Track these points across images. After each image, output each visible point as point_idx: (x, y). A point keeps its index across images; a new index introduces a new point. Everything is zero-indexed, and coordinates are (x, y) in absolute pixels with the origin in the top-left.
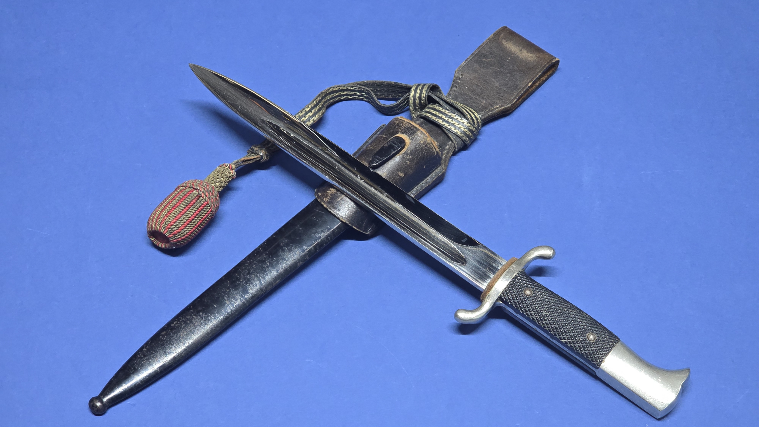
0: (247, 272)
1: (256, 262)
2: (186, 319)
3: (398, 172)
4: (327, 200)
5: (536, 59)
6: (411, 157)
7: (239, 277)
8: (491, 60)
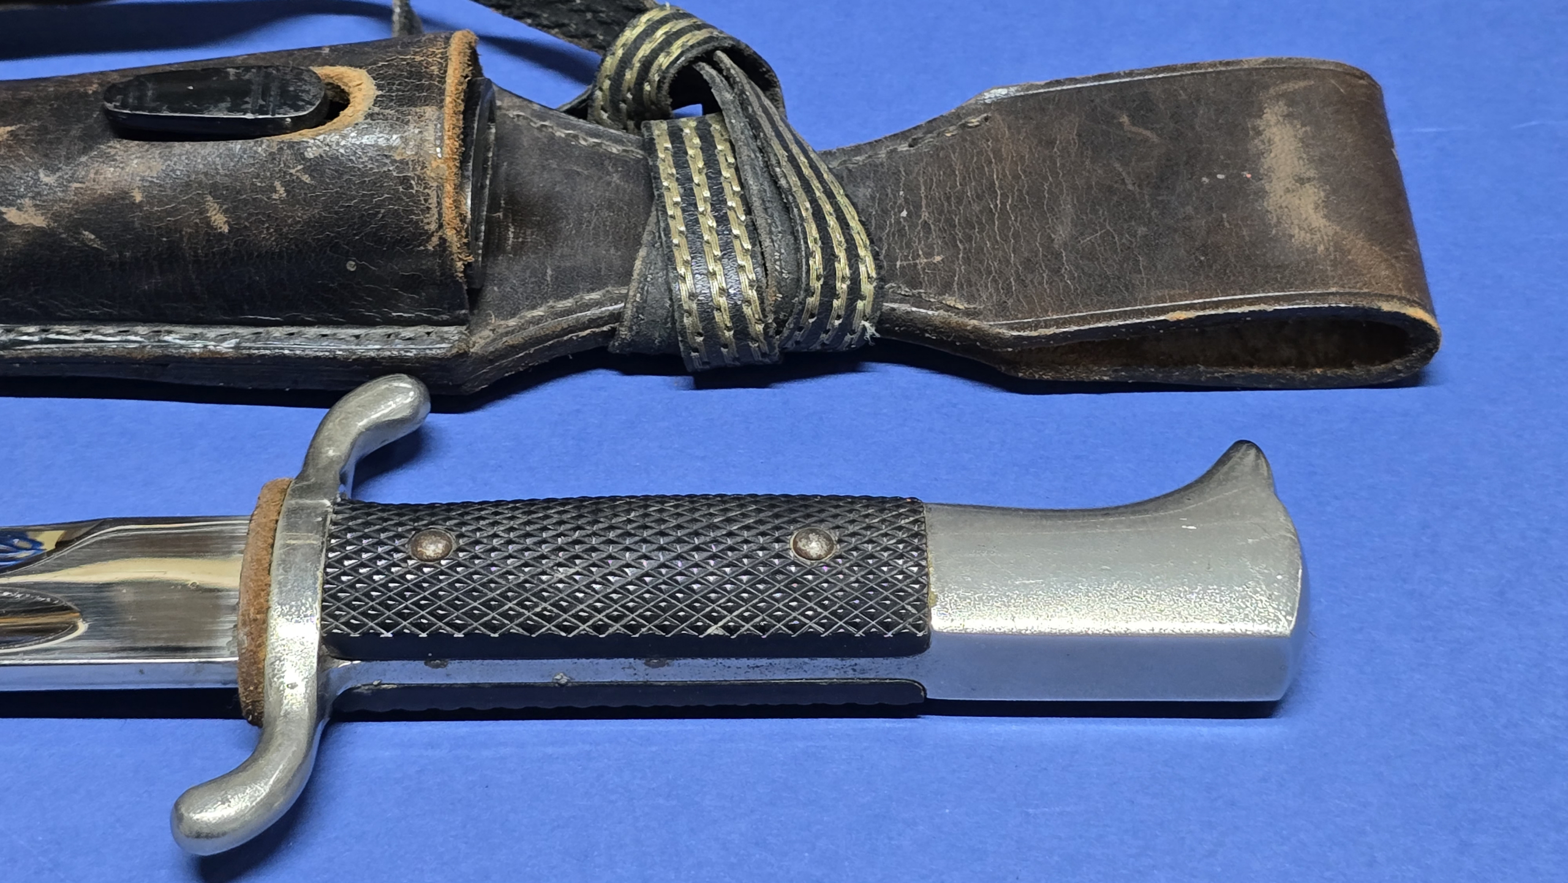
3: (209, 198)
5: (1321, 248)
6: (306, 178)
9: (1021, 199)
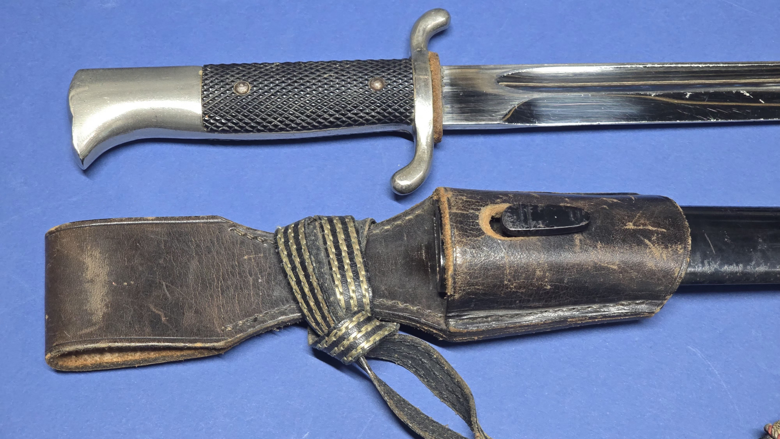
4: (680, 247)
9: (210, 283)
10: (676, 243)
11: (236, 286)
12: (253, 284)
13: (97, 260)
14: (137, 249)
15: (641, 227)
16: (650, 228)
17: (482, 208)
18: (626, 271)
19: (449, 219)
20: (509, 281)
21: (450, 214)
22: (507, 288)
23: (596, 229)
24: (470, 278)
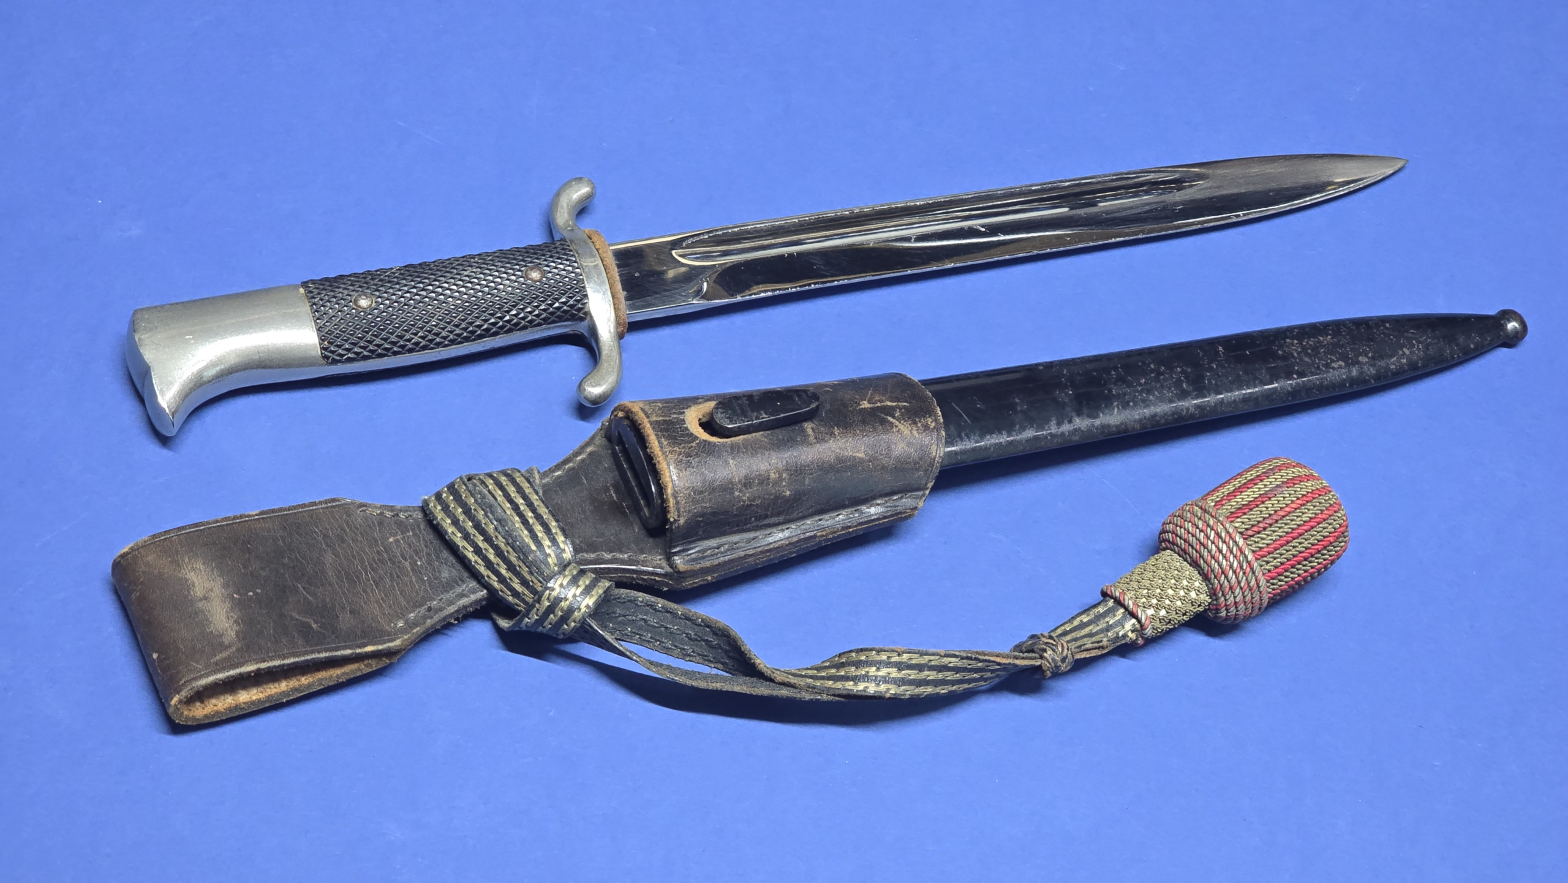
0: (1162, 377)
1: (1136, 386)
2: (1313, 359)
4: (930, 420)
5: (187, 560)
7: (1182, 378)
8: (299, 613)
9: (357, 577)
10: (924, 417)
11: (391, 575)
12: (413, 569)
13: (203, 573)
14: (249, 551)
15: (879, 404)
16: (889, 404)
17: (685, 410)
18: (876, 458)
19: (651, 428)
20: (740, 491)
21: (651, 423)
22: (739, 502)
23: (826, 414)
24: (695, 494)
